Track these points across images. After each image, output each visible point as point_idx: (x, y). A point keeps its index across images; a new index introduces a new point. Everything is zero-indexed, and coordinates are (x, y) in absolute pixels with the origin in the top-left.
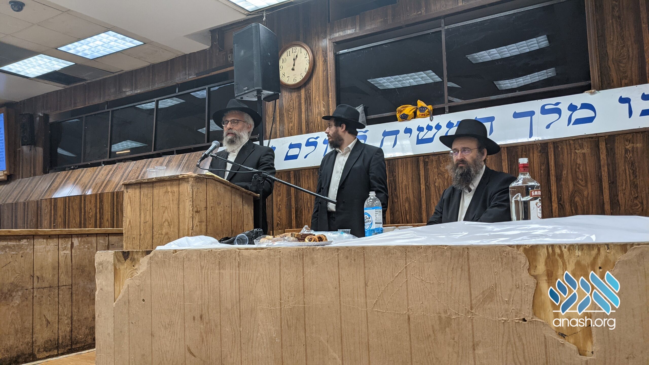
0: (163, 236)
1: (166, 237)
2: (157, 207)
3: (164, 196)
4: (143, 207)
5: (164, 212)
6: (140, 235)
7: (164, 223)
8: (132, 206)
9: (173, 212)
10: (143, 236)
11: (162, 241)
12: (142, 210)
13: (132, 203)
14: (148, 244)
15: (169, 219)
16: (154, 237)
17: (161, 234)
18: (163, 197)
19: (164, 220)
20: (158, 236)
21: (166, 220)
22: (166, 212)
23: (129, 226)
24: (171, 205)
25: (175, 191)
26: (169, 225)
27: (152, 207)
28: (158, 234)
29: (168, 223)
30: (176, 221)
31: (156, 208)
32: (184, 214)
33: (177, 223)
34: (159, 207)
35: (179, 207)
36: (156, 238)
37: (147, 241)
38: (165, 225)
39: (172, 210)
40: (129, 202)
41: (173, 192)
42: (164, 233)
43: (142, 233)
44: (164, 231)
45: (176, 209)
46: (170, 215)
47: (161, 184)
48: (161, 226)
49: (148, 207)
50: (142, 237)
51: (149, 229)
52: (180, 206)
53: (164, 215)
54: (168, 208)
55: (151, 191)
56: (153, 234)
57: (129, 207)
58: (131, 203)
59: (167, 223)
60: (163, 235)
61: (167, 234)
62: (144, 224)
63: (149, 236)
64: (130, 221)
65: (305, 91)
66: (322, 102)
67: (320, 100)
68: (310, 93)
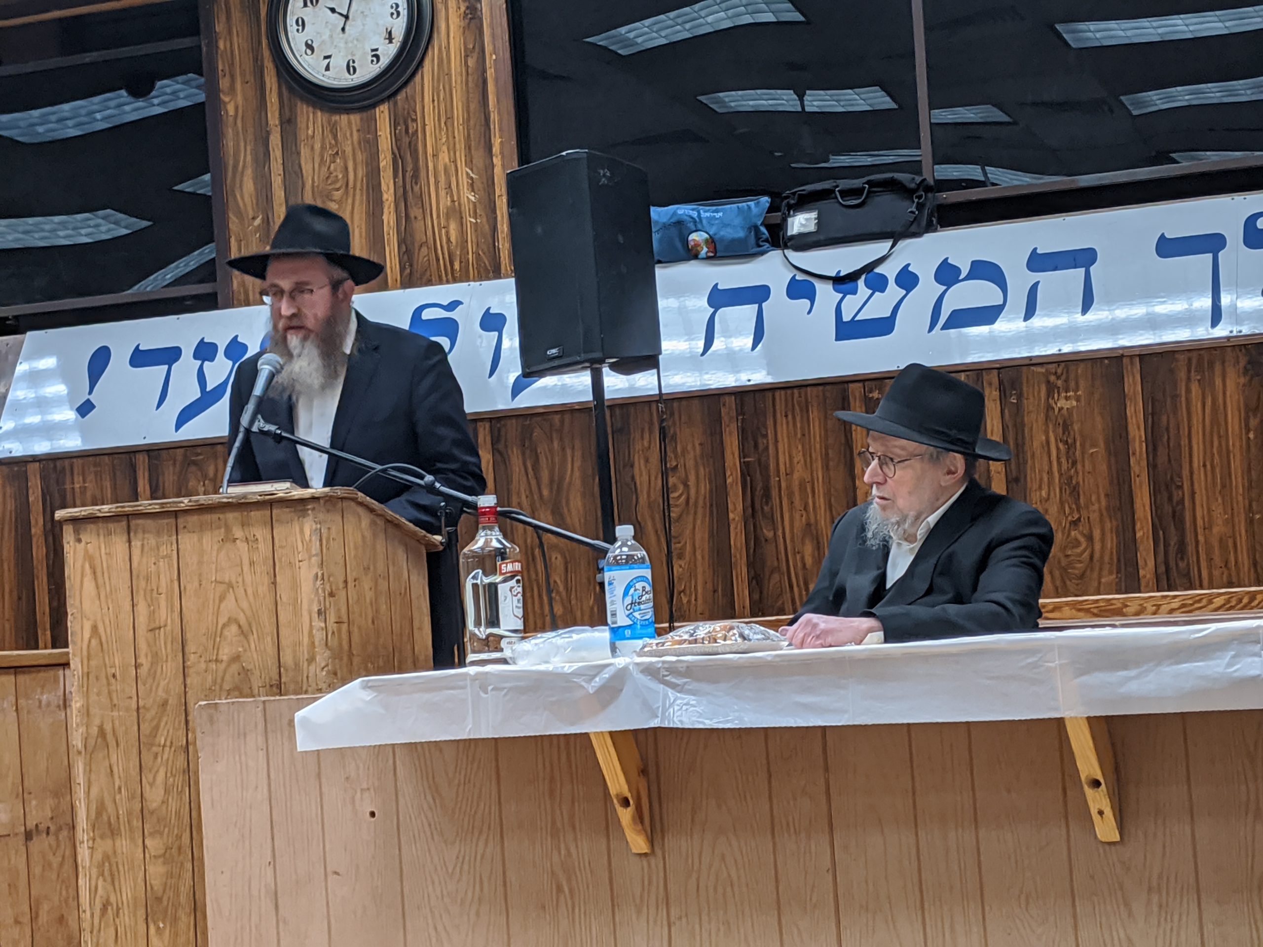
65: (395, 124)
66: (464, 169)
67: (455, 162)
68: (413, 135)
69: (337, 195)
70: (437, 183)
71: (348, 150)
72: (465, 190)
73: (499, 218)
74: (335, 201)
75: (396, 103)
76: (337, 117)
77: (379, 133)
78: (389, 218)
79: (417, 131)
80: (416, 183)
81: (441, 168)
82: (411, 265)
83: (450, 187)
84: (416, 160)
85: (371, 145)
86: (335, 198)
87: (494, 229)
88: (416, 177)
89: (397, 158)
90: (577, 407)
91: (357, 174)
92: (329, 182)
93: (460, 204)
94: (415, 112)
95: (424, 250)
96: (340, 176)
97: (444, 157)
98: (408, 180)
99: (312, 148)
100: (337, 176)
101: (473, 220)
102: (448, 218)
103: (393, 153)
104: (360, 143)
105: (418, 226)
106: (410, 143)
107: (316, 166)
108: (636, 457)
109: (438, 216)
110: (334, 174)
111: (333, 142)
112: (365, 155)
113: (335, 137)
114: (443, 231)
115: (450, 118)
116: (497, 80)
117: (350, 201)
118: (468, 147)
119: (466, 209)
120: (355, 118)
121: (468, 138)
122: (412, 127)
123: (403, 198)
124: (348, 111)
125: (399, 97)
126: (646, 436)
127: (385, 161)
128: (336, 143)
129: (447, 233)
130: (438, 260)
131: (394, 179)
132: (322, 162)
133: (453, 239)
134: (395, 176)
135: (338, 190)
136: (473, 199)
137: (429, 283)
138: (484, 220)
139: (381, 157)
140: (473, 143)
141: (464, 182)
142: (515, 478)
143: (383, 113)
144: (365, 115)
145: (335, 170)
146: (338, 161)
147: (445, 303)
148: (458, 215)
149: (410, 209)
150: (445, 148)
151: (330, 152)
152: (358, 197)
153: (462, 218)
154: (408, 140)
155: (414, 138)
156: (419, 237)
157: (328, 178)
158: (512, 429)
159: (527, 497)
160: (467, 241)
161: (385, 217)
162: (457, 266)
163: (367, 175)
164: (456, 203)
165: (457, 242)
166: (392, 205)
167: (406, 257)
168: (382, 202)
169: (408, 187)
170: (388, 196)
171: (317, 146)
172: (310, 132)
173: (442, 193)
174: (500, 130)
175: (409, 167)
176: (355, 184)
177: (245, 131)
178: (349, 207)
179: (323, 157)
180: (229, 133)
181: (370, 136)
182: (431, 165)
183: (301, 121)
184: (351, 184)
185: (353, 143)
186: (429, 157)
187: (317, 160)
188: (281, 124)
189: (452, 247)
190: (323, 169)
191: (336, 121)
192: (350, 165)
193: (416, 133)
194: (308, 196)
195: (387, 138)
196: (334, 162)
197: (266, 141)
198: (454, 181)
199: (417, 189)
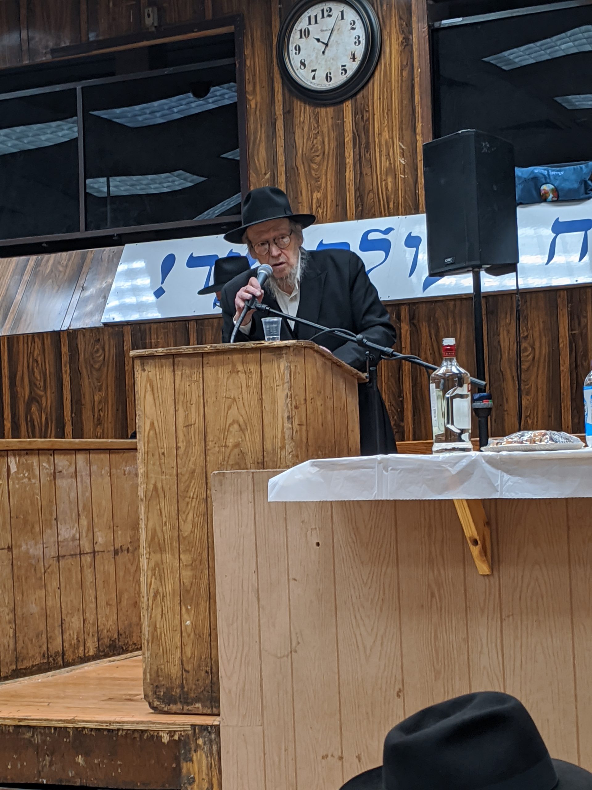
0: (228, 451)
1: (236, 451)
2: (214, 398)
3: (228, 378)
4: (182, 398)
5: (229, 408)
6: (177, 448)
7: (229, 426)
8: (156, 395)
9: (250, 407)
10: (185, 451)
11: (226, 459)
12: (181, 403)
13: (155, 391)
14: (195, 464)
15: (241, 420)
16: (209, 453)
17: (225, 446)
18: (225, 380)
19: (229, 421)
20: (217, 449)
21: (234, 420)
22: (234, 407)
23: (152, 433)
24: (245, 396)
25: (252, 370)
26: (242, 430)
27: (202, 398)
28: (217, 446)
29: (239, 425)
30: (256, 422)
31: (211, 400)
32: (274, 412)
33: (258, 427)
34: (218, 398)
35: (261, 399)
36: (214, 454)
37: (193, 459)
38: (231, 429)
39: (246, 404)
40: (149, 388)
41: (248, 373)
42: (230, 445)
43: (180, 444)
44: (231, 441)
45: (255, 402)
46: (243, 412)
47: (221, 357)
48: (225, 430)
49: (194, 399)
50: (181, 451)
51: (197, 437)
52: (263, 397)
53: (229, 412)
54: (237, 400)
55: (199, 368)
56: (205, 446)
57: (149, 397)
58: (153, 390)
59: (236, 426)
60: (230, 448)
61: (237, 445)
62: (185, 429)
63: (197, 450)
64: (152, 424)
65: (355, 114)
66: (398, 143)
67: (392, 139)
68: (366, 121)
69: (318, 159)
70: (380, 151)
71: (325, 130)
72: (399, 157)
73: (419, 174)
74: (315, 163)
75: (356, 101)
76: (319, 109)
77: (345, 120)
78: (349, 174)
79: (369, 118)
80: (367, 152)
81: (383, 142)
82: (362, 205)
83: (389, 154)
84: (367, 137)
85: (339, 128)
86: (316, 161)
87: (416, 182)
88: (367, 147)
89: (356, 136)
90: (465, 297)
91: (331, 146)
92: (313, 151)
93: (394, 166)
94: (368, 106)
95: (371, 195)
96: (320, 147)
97: (386, 135)
98: (362, 151)
99: (303, 129)
100: (317, 147)
101: (403, 176)
102: (387, 175)
103: (353, 133)
104: (332, 126)
105: (368, 179)
107: (305, 141)
108: (502, 328)
109: (381, 173)
110: (316, 146)
111: (316, 125)
112: (335, 133)
113: (317, 122)
114: (384, 183)
115: (390, 110)
116: (421, 86)
117: (325, 163)
118: (401, 129)
119: (399, 168)
120: (330, 110)
121: (401, 123)
122: (366, 115)
123: (359, 161)
124: (326, 106)
125: (358, 96)
126: (508, 316)
127: (348, 138)
128: (318, 126)
129: (386, 184)
130: (379, 201)
132: (309, 138)
133: (390, 187)
134: (354, 148)
135: (318, 156)
136: (403, 162)
137: (373, 216)
138: (410, 176)
139: (346, 135)
140: (404, 126)
141: (398, 151)
142: (423, 342)
143: (348, 107)
144: (336, 108)
145: (316, 143)
146: (319, 137)
147: (383, 229)
148: (394, 174)
149: (363, 169)
150: (386, 129)
151: (314, 132)
152: (330, 162)
153: (396, 175)
154: (363, 125)
155: (367, 122)
156: (368, 186)
157: (312, 149)
158: (423, 310)
159: (431, 354)
160: (398, 190)
161: (347, 174)
162: (391, 206)
163: (337, 146)
164: (392, 165)
165: (392, 191)
166: (352, 165)
167: (359, 199)
168: (345, 164)
169: (362, 154)
170: (349, 161)
171: (306, 128)
172: (302, 119)
173: (384, 158)
174: (422, 117)
175: (364, 141)
176: (329, 153)
177: (261, 118)
178: (325, 168)
179: (309, 135)
180: (252, 119)
181: (339, 121)
182: (377, 140)
183: (296, 112)
184: (326, 153)
185: (328, 126)
186: (376, 135)
187: (306, 137)
188: (284, 114)
189: (389, 194)
190: (309, 143)
191: (318, 112)
192: (326, 140)
193: (368, 120)
194: (299, 160)
195: (350, 123)
196: (316, 138)
197: (274, 125)
198: (391, 151)
199: (368, 156)
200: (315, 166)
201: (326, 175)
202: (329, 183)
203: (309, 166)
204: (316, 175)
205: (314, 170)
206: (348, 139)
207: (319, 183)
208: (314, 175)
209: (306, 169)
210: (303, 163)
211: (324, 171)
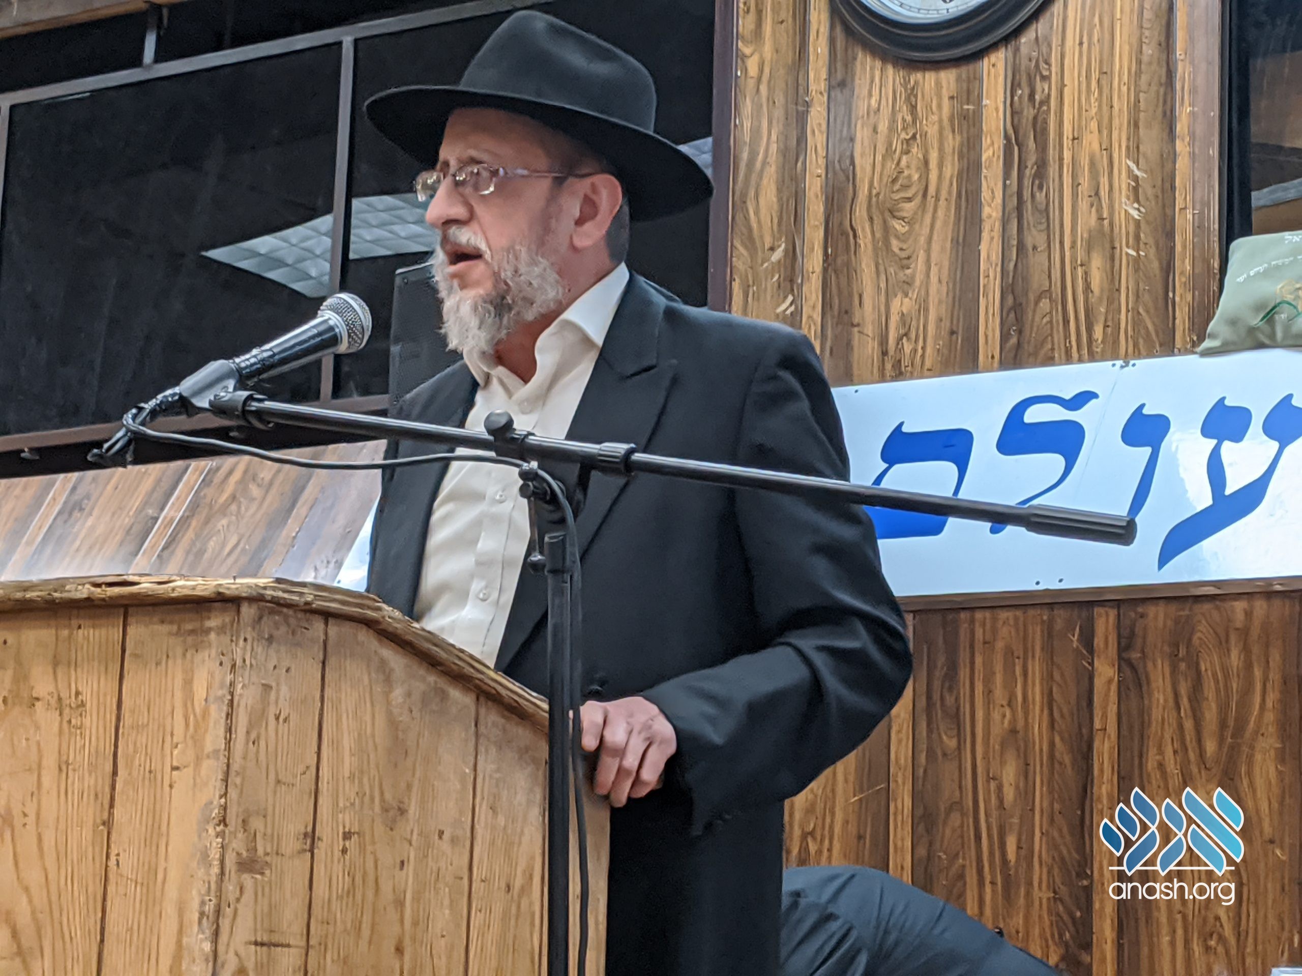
65: (1013, 86)
67: (1109, 149)
68: (1042, 103)
69: (908, 208)
70: (1075, 185)
71: (933, 131)
72: (1123, 200)
73: (1178, 248)
74: (903, 219)
75: (1017, 49)
76: (920, 76)
77: (985, 101)
78: (990, 247)
79: (1049, 95)
80: (1041, 187)
81: (1084, 161)
82: (1021, 331)
83: (1097, 194)
84: (1042, 148)
85: (970, 123)
86: (904, 214)
87: (1168, 267)
88: (1040, 174)
89: (1012, 146)
91: (944, 172)
92: (897, 187)
93: (1111, 224)
94: (1049, 64)
95: (1044, 305)
96: (916, 177)
97: (1092, 141)
98: (1027, 182)
99: (875, 130)
100: (909, 177)
101: (1132, 253)
102: (1089, 250)
103: (1007, 137)
104: (952, 120)
105: (1038, 262)
106: (1035, 118)
107: (879, 158)
109: (1074, 243)
110: (906, 173)
111: (909, 119)
112: (958, 139)
113: (913, 110)
114: (1081, 272)
115: (1106, 73)
117: (928, 218)
118: (1135, 124)
119: (1122, 230)
120: (949, 77)
122: (1041, 89)
123: (1017, 210)
124: (938, 65)
125: (1023, 39)
127: (991, 149)
128: (914, 121)
129: (1087, 275)
130: (1066, 321)
131: (1005, 179)
132: (888, 153)
133: (1095, 284)
134: (1007, 175)
135: (909, 200)
136: (1135, 214)
137: (1049, 361)
138: (1151, 251)
139: (986, 142)
140: (1142, 116)
141: (1122, 185)
143: (995, 66)
144: (965, 70)
145: (908, 167)
146: (915, 150)
147: (1068, 396)
148: (1108, 246)
149: (1026, 233)
150: (1093, 125)
151: (903, 135)
152: (941, 213)
153: (1113, 248)
154: (1032, 114)
155: (1045, 108)
156: (1038, 281)
157: (894, 181)
160: (1119, 290)
161: (983, 247)
162: (1098, 334)
163: (959, 174)
164: (1106, 222)
165: (1102, 290)
166: (997, 224)
167: (1011, 316)
168: (981, 221)
169: (1027, 194)
170: (991, 211)
171: (883, 127)
172: (873, 102)
173: (1083, 205)
174: (1193, 91)
175: (1032, 159)
176: (938, 191)
177: (772, 102)
178: (926, 230)
179: (890, 145)
180: (747, 107)
181: (971, 107)
182: (1067, 155)
183: (861, 84)
184: (932, 190)
185: (941, 121)
186: (1066, 143)
187: (881, 149)
188: (830, 88)
189: (1093, 300)
190: (889, 164)
191: (916, 83)
192: (934, 156)
193: (1046, 101)
194: (860, 211)
195: (997, 110)
196: (907, 152)
197: (801, 119)
198: (1104, 181)
199: (1040, 197)
200: (898, 226)
201: (928, 252)
202: (934, 270)
203: (886, 228)
204: (901, 249)
205: (897, 237)
206: (990, 152)
207: (908, 272)
208: (896, 250)
209: (878, 235)
210: (871, 219)
211: (922, 240)
